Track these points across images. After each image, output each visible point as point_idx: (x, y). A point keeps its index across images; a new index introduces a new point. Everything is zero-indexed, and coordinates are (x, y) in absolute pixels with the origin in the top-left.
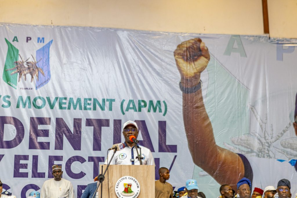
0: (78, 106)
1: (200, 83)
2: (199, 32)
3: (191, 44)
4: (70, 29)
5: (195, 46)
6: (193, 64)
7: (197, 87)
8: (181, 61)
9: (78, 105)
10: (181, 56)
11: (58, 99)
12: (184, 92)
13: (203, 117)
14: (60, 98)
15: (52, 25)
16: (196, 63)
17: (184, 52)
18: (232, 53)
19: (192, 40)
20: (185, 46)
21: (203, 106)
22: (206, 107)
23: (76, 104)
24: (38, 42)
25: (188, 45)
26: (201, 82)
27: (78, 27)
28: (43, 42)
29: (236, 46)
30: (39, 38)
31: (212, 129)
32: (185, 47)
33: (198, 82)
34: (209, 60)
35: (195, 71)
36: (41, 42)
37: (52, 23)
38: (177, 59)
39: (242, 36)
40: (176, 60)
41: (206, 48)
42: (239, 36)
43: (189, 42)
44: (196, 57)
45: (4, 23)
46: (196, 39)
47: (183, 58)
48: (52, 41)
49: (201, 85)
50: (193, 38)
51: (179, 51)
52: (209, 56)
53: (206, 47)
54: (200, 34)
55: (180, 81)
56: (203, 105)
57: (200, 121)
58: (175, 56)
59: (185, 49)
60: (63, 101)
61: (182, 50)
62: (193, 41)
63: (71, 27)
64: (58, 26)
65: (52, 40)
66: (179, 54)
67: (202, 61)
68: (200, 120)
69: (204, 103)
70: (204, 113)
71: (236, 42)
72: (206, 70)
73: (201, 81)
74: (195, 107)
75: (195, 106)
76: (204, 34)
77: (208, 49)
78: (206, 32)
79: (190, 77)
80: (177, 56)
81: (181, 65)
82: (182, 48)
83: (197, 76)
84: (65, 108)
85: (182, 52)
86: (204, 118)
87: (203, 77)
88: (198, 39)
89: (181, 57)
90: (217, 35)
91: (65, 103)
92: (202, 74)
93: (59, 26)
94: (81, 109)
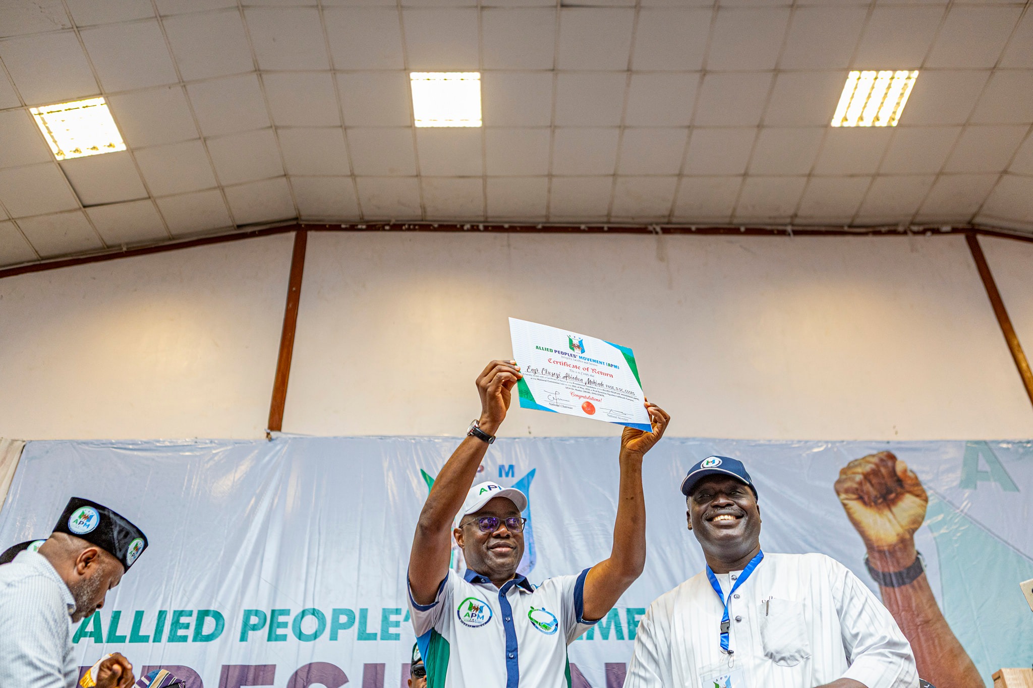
0: (613, 632)
1: (918, 559)
2: (886, 439)
3: (873, 466)
4: (572, 442)
5: (883, 470)
6: (887, 512)
7: (915, 570)
8: (856, 506)
9: (613, 626)
10: (854, 493)
12: (882, 582)
13: (948, 647)
15: (531, 436)
16: (894, 509)
17: (860, 483)
18: (979, 483)
19: (873, 456)
20: (859, 470)
21: (940, 617)
23: (607, 624)
24: (501, 475)
26: (919, 556)
27: (592, 438)
28: (513, 476)
29: (983, 465)
30: (501, 468)
31: (982, 681)
32: (858, 473)
33: (914, 557)
34: (926, 500)
35: (900, 530)
36: (507, 475)
37: (530, 433)
38: (846, 502)
39: (993, 442)
40: (845, 505)
41: (910, 474)
42: (986, 442)
44: (892, 496)
45: (417, 436)
46: (882, 453)
47: (860, 498)
48: (532, 473)
49: (923, 564)
50: (875, 452)
51: (848, 484)
52: (924, 491)
53: (911, 471)
54: (888, 442)
55: (867, 556)
56: (941, 615)
57: (943, 661)
58: (838, 493)
59: (859, 478)
61: (852, 480)
62: (875, 460)
63: (576, 438)
64: (545, 438)
65: (534, 470)
66: (847, 491)
67: (908, 504)
68: (942, 656)
69: (942, 612)
71: (980, 455)
73: (918, 553)
74: (921, 621)
75: (921, 618)
76: (899, 443)
77: (916, 478)
78: (901, 437)
79: (890, 546)
80: (843, 496)
81: (857, 516)
82: (853, 475)
83: (905, 542)
85: (855, 486)
86: (951, 651)
87: (922, 541)
88: (885, 453)
89: (854, 496)
90: (931, 442)
92: (916, 536)
93: (549, 438)
94: (620, 636)
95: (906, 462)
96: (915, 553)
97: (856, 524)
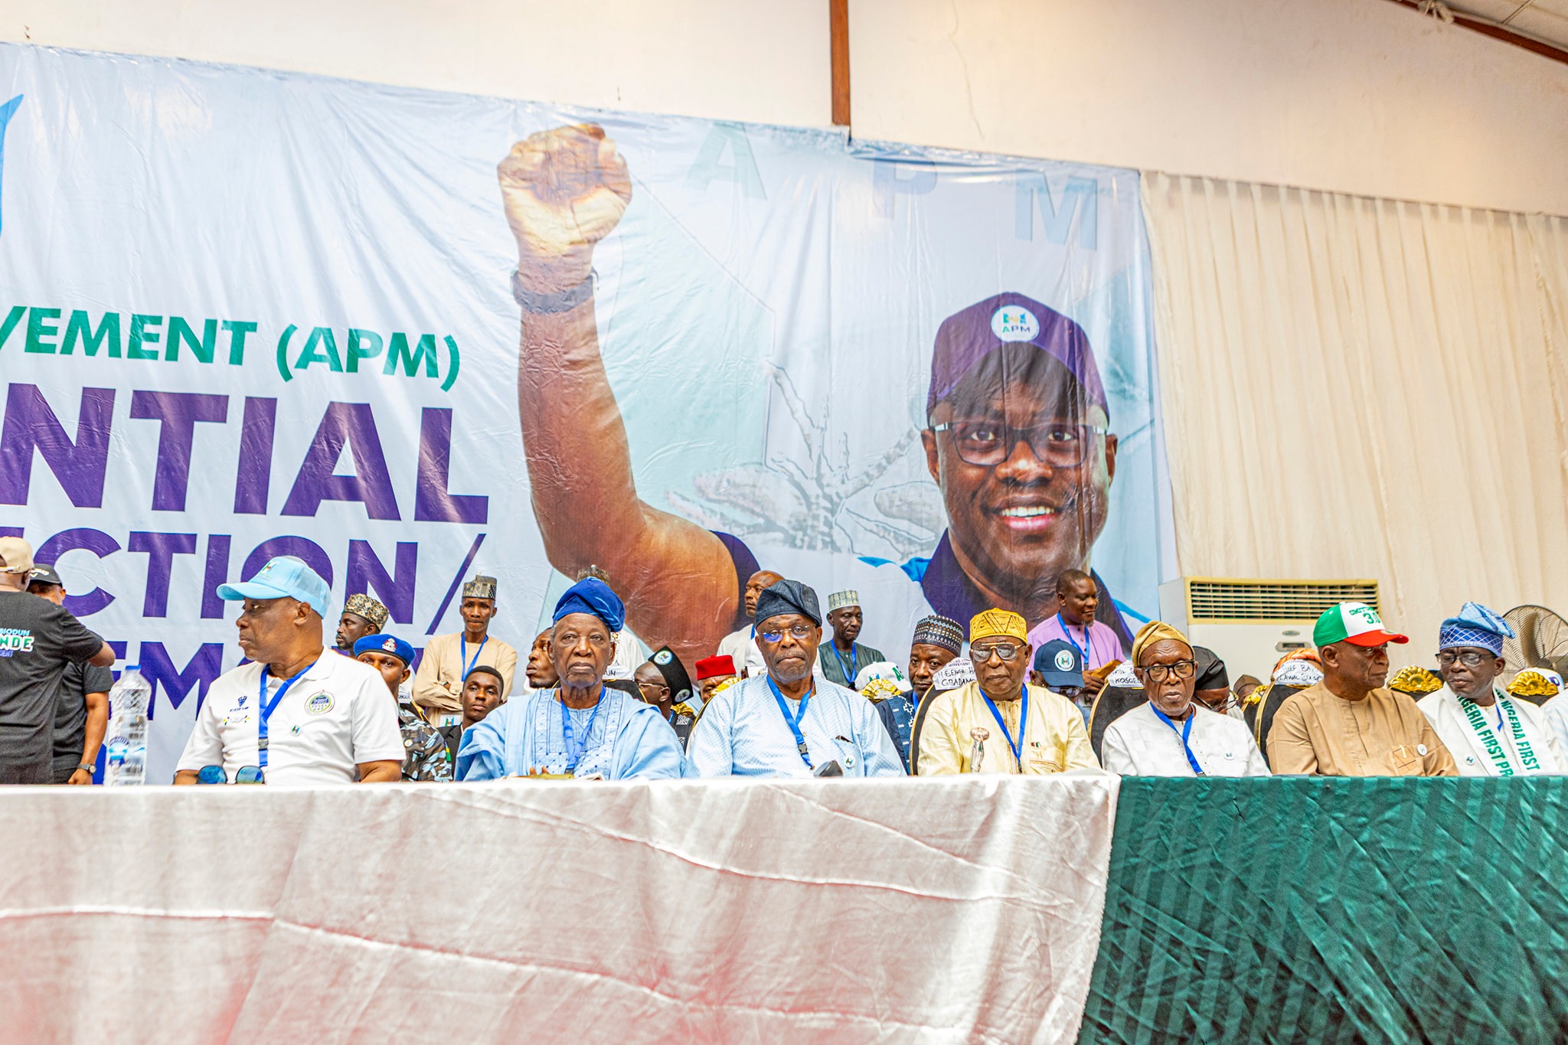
0: (104, 345)
1: (590, 278)
2: (597, 104)
3: (564, 143)
5: (578, 150)
6: (564, 209)
7: (580, 294)
8: (522, 197)
9: (106, 338)
10: (524, 179)
11: (26, 315)
13: (593, 398)
14: (33, 309)
15: (30, 42)
16: (577, 207)
17: (537, 166)
18: (713, 182)
19: (571, 127)
20: (543, 146)
21: (596, 359)
22: (606, 364)
23: (96, 335)
25: (554, 145)
26: (594, 275)
29: (728, 158)
32: (539, 151)
33: (586, 274)
34: (628, 200)
37: (28, 37)
38: (508, 190)
39: (753, 125)
40: (505, 194)
41: (618, 160)
42: (743, 125)
43: (559, 136)
44: (581, 188)
46: (586, 125)
47: (533, 188)
48: (17, 102)
49: (595, 285)
50: (575, 123)
51: (517, 166)
52: (629, 185)
53: (620, 155)
54: (600, 111)
55: (517, 269)
56: (598, 355)
57: (580, 414)
58: (501, 178)
59: (539, 158)
60: (44, 319)
61: (528, 160)
62: (572, 134)
64: (51, 47)
65: (22, 98)
66: (520, 176)
67: (600, 202)
68: (581, 409)
69: (601, 351)
70: (602, 384)
71: (728, 146)
72: (615, 232)
73: (593, 271)
74: (568, 361)
75: (567, 357)
76: (616, 113)
77: (624, 165)
78: (625, 106)
79: (554, 258)
80: (508, 181)
81: (520, 213)
82: (531, 154)
83: (579, 254)
84: (50, 349)
85: (528, 168)
86: (597, 402)
88: (591, 126)
89: (525, 184)
90: (663, 117)
91: (53, 331)
93: (55, 48)
94: (115, 352)
95: (616, 145)
96: (589, 269)
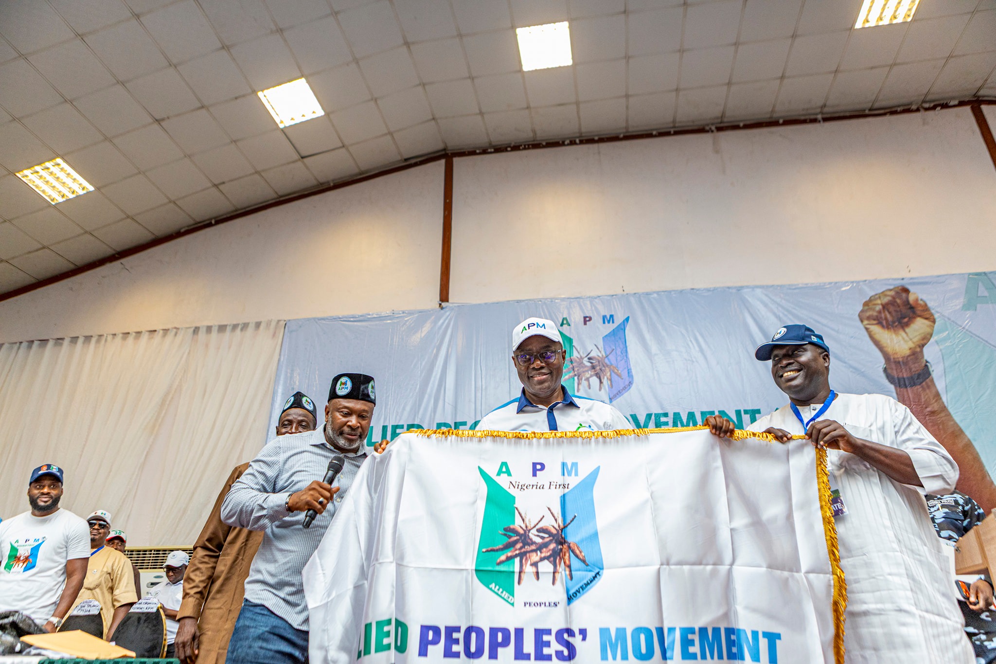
1: (926, 366)
2: (901, 277)
3: (890, 298)
4: (655, 295)
5: (898, 301)
6: (901, 332)
7: (924, 375)
8: (876, 329)
9: (691, 425)
10: (874, 320)
11: (653, 417)
12: (897, 384)
13: (950, 430)
14: (655, 414)
15: (625, 293)
16: (907, 330)
17: (880, 312)
18: (978, 306)
19: (891, 290)
20: (879, 302)
21: (944, 408)
22: (951, 410)
23: (686, 423)
24: (604, 323)
25: (886, 300)
26: (927, 364)
27: (670, 292)
28: (613, 322)
29: (983, 291)
30: (604, 317)
31: (977, 454)
32: (878, 304)
33: (923, 365)
34: (934, 322)
35: (911, 345)
36: (609, 322)
37: (624, 291)
38: (868, 326)
39: (991, 273)
40: (867, 329)
41: (921, 302)
42: (985, 274)
43: (886, 296)
44: (906, 320)
45: (543, 299)
46: (898, 287)
47: (880, 323)
48: (627, 319)
49: (931, 369)
50: (892, 287)
51: (868, 314)
52: (932, 315)
53: (921, 300)
54: (903, 279)
55: (885, 366)
56: (945, 407)
58: (862, 321)
59: (879, 307)
60: (661, 418)
61: (874, 310)
62: (892, 293)
63: (658, 293)
64: (635, 294)
65: (628, 317)
66: (868, 318)
67: (919, 325)
68: (945, 438)
69: (946, 404)
70: (952, 423)
71: (980, 284)
72: (932, 340)
73: (927, 362)
74: (928, 412)
75: (928, 409)
76: (912, 279)
77: (926, 305)
78: (913, 274)
79: (903, 357)
80: (866, 322)
81: (877, 337)
82: (874, 306)
83: (916, 354)
85: (875, 314)
86: (953, 433)
87: (930, 353)
88: (900, 288)
89: (875, 322)
90: (939, 276)
92: (925, 349)
93: (638, 293)
95: (917, 294)
96: (925, 362)
97: (877, 343)
